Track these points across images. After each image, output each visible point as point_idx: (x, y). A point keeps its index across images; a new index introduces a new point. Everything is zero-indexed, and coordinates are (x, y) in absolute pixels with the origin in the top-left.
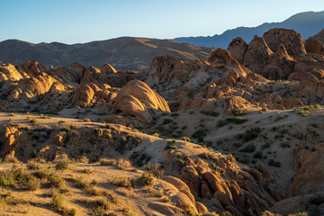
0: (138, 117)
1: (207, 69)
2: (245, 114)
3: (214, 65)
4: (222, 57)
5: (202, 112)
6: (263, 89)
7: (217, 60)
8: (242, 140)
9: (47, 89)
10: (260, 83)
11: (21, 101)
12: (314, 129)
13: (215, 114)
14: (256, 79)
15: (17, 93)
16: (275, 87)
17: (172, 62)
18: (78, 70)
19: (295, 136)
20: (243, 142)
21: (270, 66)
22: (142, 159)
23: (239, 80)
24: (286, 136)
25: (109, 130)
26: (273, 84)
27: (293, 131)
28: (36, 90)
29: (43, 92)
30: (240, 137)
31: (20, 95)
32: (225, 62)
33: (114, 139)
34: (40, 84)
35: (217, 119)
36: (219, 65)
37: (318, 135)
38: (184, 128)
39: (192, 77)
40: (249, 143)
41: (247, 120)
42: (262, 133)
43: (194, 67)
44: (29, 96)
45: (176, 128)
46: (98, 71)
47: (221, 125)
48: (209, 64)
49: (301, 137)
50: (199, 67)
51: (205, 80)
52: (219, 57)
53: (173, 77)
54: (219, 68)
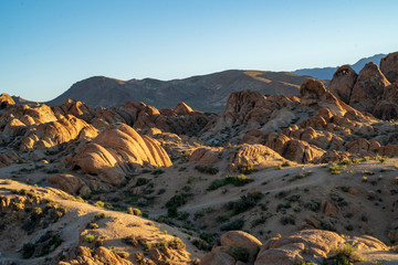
0: (100, 176)
1: (295, 107)
2: (256, 171)
3: (304, 102)
4: (314, 91)
5: (196, 168)
6: (365, 132)
7: (308, 95)
8: (231, 212)
9: (74, 136)
10: (361, 124)
11: (36, 152)
12: (342, 195)
13: (212, 171)
14: (357, 119)
15: (32, 142)
16: (382, 129)
17: (253, 99)
18: (132, 111)
19: (306, 206)
20: (232, 216)
21: (384, 102)
22: (51, 244)
23: (332, 120)
24: (295, 205)
25: (23, 198)
26: (379, 124)
27: (306, 199)
28: (57, 137)
29: (67, 140)
30: (230, 206)
31: (36, 143)
32: (318, 97)
33: (27, 210)
34: (63, 129)
35: (212, 178)
36: (311, 101)
37: (346, 204)
38: (162, 192)
39: (275, 117)
40: (239, 217)
41: (252, 181)
42: (263, 202)
43: (279, 105)
44: (47, 145)
45: (151, 192)
46: (156, 112)
47: (213, 187)
48: (298, 100)
49: (317, 207)
50: (285, 105)
51: (290, 121)
52: (310, 91)
53: (250, 117)
54: (311, 105)
